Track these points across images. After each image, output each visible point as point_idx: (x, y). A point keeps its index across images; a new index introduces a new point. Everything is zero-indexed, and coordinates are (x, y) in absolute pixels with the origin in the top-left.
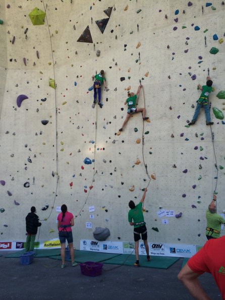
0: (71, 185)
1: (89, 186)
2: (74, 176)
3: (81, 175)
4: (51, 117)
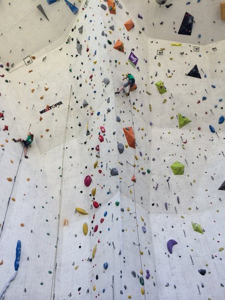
4: (207, 265)
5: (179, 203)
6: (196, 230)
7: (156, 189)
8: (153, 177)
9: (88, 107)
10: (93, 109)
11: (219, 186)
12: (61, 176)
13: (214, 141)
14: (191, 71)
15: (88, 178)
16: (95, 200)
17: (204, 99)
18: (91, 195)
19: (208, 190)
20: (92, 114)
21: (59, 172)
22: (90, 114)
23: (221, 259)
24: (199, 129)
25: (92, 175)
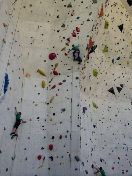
0: (113, 168)
1: (125, 170)
2: (114, 163)
3: (118, 163)
4: (96, 124)
5: (90, 90)
6: (94, 106)
7: (84, 79)
8: (85, 72)
9: (71, 9)
10: (75, 12)
11: (108, 90)
12: (32, 44)
13: (112, 67)
14: (120, 25)
15: (54, 54)
16: (55, 70)
17: (118, 44)
18: (52, 66)
19: (103, 89)
20: (72, 15)
21: (31, 40)
22: (70, 14)
23: (102, 122)
24: (109, 58)
25: (58, 54)
